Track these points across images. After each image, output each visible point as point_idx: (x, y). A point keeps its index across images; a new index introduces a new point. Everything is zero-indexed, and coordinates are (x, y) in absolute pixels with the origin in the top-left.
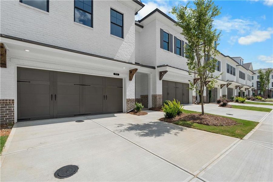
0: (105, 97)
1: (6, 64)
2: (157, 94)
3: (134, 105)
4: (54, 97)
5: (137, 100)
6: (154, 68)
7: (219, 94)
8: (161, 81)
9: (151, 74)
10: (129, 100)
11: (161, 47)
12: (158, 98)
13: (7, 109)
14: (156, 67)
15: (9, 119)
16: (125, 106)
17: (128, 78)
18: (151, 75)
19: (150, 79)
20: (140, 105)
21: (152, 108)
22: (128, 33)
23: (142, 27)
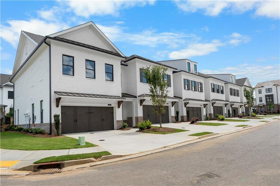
0: (103, 120)
2: (139, 116)
3: (121, 124)
4: (76, 121)
5: (124, 121)
6: (136, 97)
7: (203, 113)
9: (134, 102)
10: (118, 121)
11: (141, 81)
12: (139, 119)
14: (137, 97)
16: (116, 125)
17: (117, 106)
19: (133, 105)
20: (125, 124)
21: (136, 126)
22: (116, 77)
23: (127, 66)
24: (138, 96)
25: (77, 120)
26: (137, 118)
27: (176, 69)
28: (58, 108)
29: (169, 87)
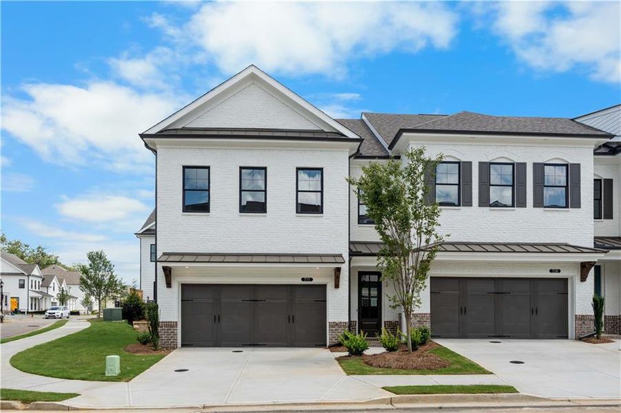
0: (291, 319)
1: (171, 284)
4: (217, 319)
10: (333, 324)
22: (333, 201)
23: (398, 158)
27: (611, 136)
29: (567, 209)
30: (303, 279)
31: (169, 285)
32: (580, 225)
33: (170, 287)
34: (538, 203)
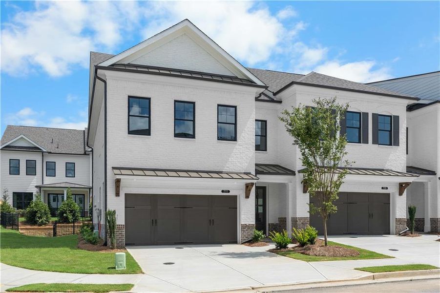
0: (211, 222)
1: (119, 194)
2: (298, 216)
3: (253, 234)
4: (154, 223)
6: (294, 174)
8: (308, 194)
9: (289, 183)
12: (299, 223)
13: (120, 234)
14: (297, 173)
15: (121, 242)
16: (240, 234)
18: (290, 186)
19: (288, 190)
22: (244, 132)
23: (280, 102)
24: (299, 172)
25: (156, 220)
26: (295, 220)
27: (418, 99)
28: (118, 197)
29: (391, 146)
30: (223, 191)
31: (117, 194)
32: (399, 158)
33: (119, 196)
34: (375, 141)
